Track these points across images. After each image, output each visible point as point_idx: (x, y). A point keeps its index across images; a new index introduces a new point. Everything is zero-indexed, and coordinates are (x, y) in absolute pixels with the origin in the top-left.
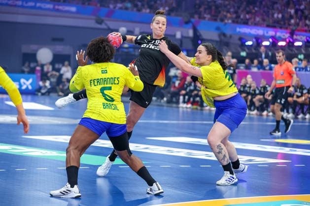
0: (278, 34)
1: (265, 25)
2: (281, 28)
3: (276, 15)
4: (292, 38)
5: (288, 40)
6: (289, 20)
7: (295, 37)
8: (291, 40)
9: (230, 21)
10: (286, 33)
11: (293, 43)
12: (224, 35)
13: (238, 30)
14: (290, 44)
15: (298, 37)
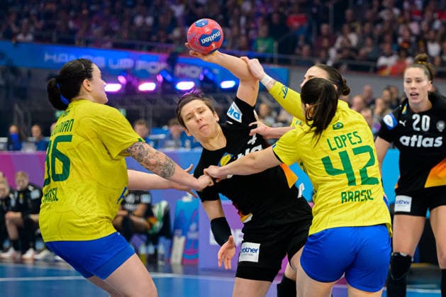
0: (141, 65)
1: (109, 45)
2: (150, 49)
3: (139, 20)
4: (172, 74)
5: (160, 78)
6: (170, 31)
7: (179, 70)
8: (169, 78)
9: (30, 37)
10: (160, 61)
11: (173, 84)
12: (14, 70)
13: (47, 57)
14: (168, 87)
15: (186, 71)
